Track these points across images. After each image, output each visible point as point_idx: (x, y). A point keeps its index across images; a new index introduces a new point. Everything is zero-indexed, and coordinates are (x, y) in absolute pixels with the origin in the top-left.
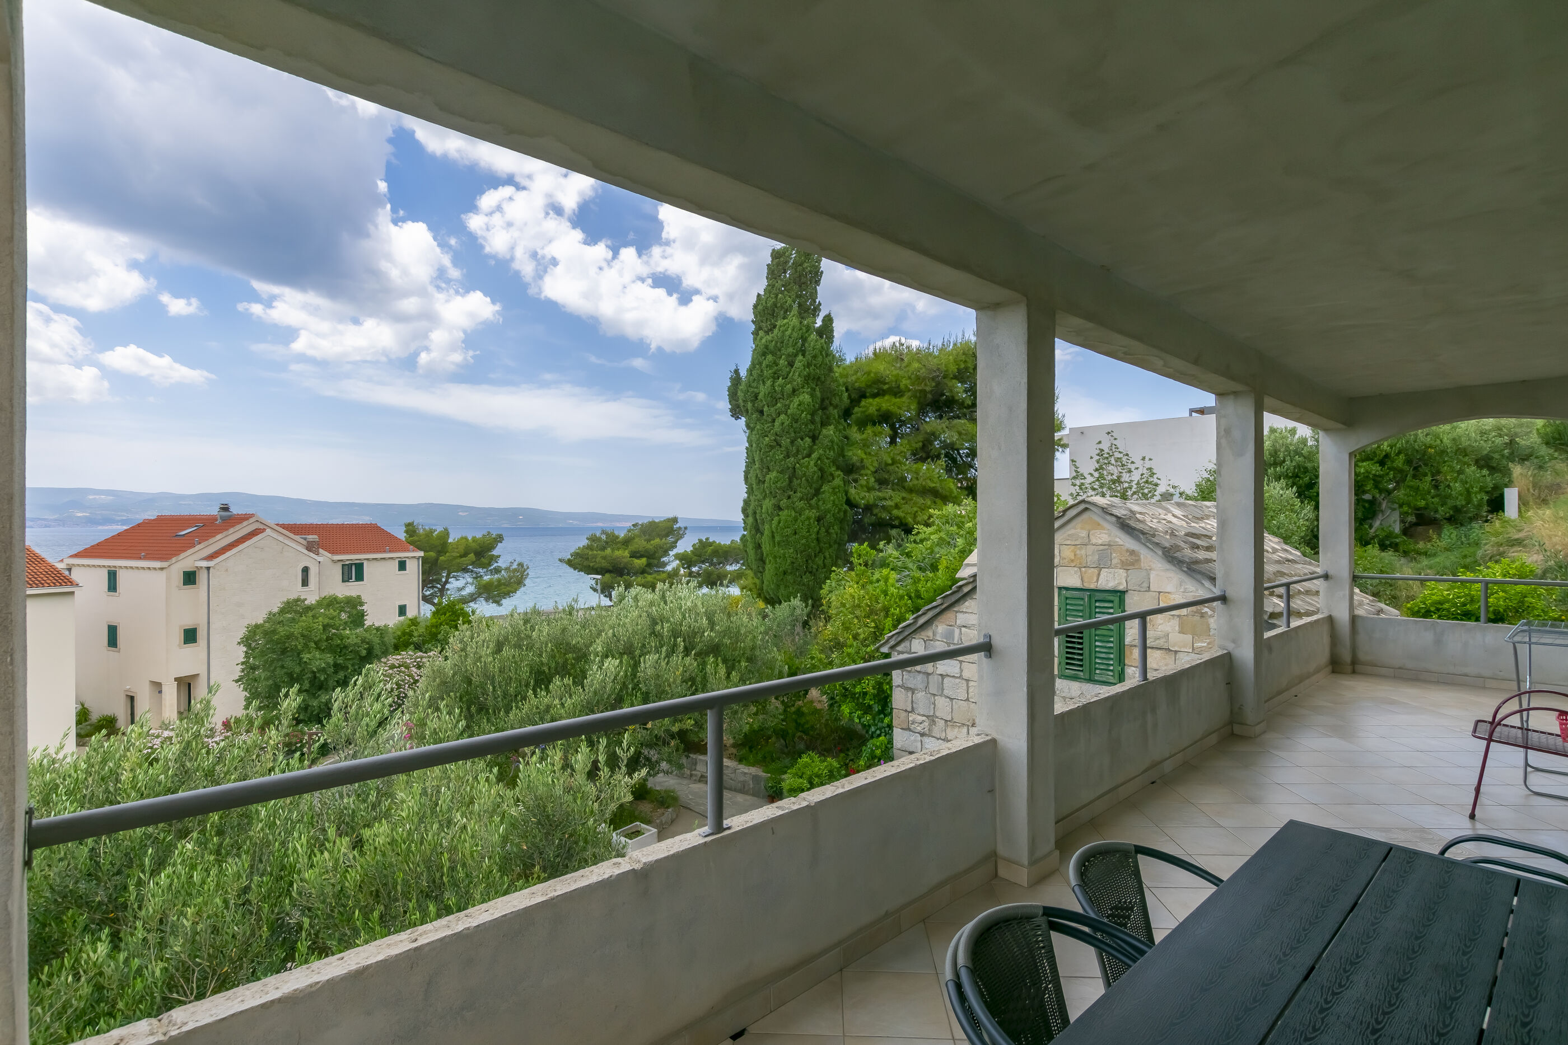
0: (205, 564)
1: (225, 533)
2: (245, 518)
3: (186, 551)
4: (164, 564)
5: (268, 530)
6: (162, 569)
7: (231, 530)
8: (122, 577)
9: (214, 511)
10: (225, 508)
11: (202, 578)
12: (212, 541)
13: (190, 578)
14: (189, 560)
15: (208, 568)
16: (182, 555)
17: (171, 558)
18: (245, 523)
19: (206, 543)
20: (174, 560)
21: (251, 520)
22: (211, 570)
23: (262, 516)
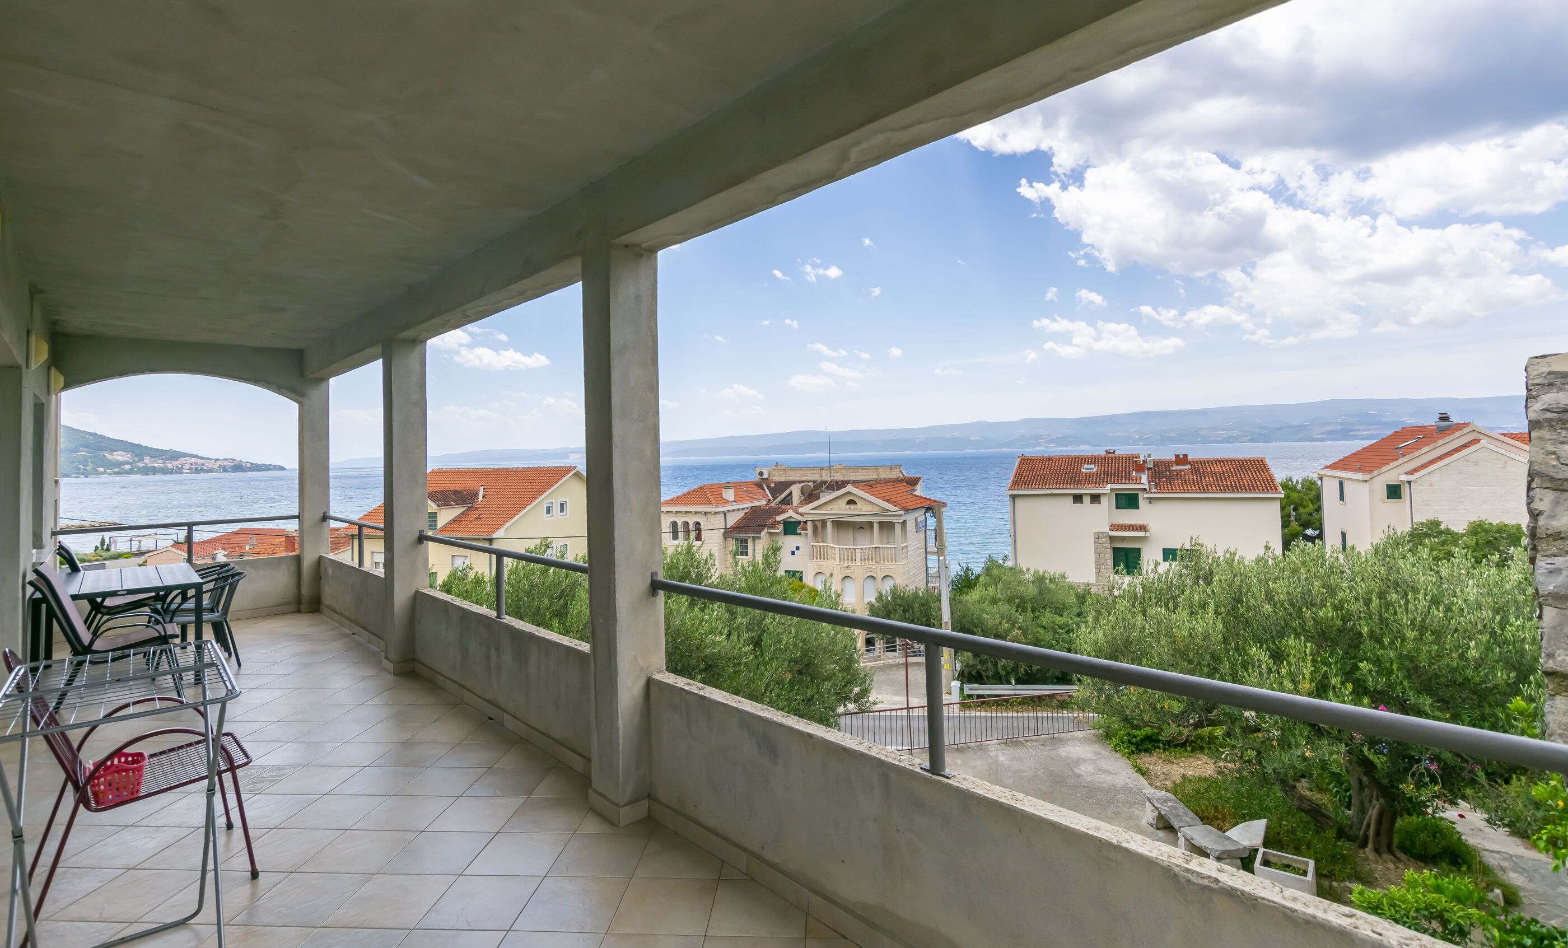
0: (1405, 478)
1: (1432, 446)
2: (1460, 427)
3: (1388, 464)
4: (1367, 477)
5: (1484, 442)
6: (1366, 481)
7: (1440, 442)
8: (1347, 486)
9: (1432, 420)
10: (1444, 418)
11: (1405, 491)
12: (1417, 453)
13: (1394, 492)
14: (1394, 473)
15: (1409, 482)
16: (1385, 468)
17: (1372, 471)
18: (1458, 434)
19: (1410, 456)
20: (1376, 473)
21: (1466, 430)
22: (1412, 484)
23: (1479, 423)
